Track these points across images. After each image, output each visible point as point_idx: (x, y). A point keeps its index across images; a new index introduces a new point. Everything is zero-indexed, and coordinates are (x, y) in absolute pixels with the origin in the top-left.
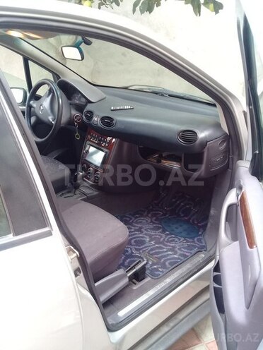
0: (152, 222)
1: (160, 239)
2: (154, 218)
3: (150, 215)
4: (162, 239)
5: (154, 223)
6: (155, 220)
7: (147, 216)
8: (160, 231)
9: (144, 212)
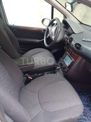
0: (87, 101)
1: (87, 113)
2: (89, 99)
3: (87, 96)
4: (88, 114)
5: (88, 102)
6: (89, 100)
7: (86, 96)
8: (89, 108)
9: (85, 93)
